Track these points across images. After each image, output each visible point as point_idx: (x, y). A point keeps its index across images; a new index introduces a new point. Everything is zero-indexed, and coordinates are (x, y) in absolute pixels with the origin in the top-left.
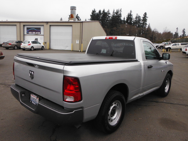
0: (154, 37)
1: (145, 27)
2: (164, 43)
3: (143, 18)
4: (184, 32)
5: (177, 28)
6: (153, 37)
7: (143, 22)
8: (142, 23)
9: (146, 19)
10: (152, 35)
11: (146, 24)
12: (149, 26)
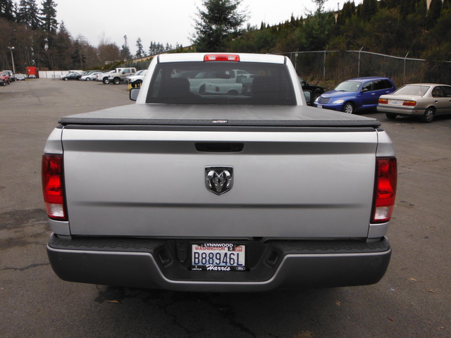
0: (81, 57)
1: (54, 31)
2: (119, 70)
3: (45, 4)
4: (140, 45)
5: (125, 37)
6: (78, 55)
7: (45, 16)
8: (43, 19)
9: (51, 8)
10: (77, 52)
11: (55, 22)
12: (62, 28)
